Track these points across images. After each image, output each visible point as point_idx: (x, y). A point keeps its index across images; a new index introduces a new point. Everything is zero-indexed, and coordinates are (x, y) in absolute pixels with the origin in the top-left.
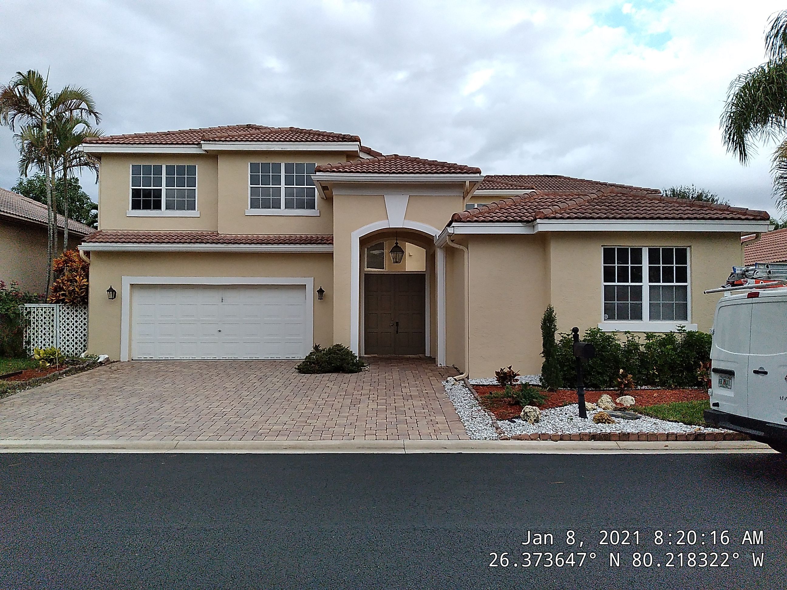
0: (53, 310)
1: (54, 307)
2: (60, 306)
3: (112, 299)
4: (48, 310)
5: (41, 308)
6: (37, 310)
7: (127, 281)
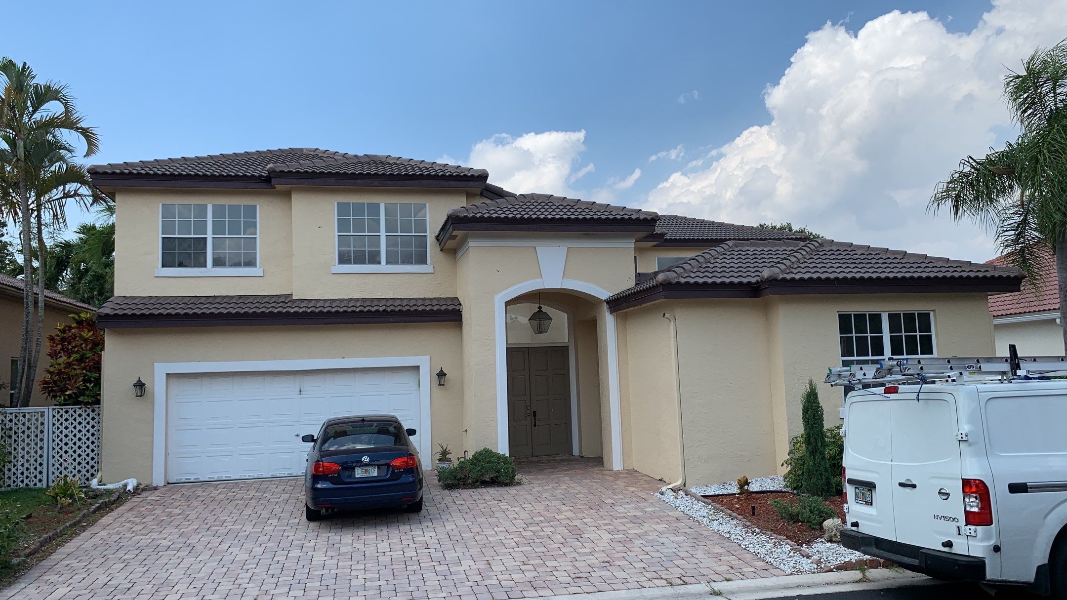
0: (42, 416)
1: (44, 412)
2: (53, 409)
3: (141, 396)
4: (35, 416)
5: (23, 414)
6: (16, 417)
7: (161, 370)
